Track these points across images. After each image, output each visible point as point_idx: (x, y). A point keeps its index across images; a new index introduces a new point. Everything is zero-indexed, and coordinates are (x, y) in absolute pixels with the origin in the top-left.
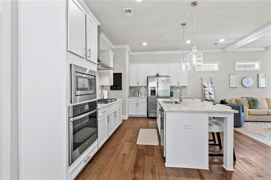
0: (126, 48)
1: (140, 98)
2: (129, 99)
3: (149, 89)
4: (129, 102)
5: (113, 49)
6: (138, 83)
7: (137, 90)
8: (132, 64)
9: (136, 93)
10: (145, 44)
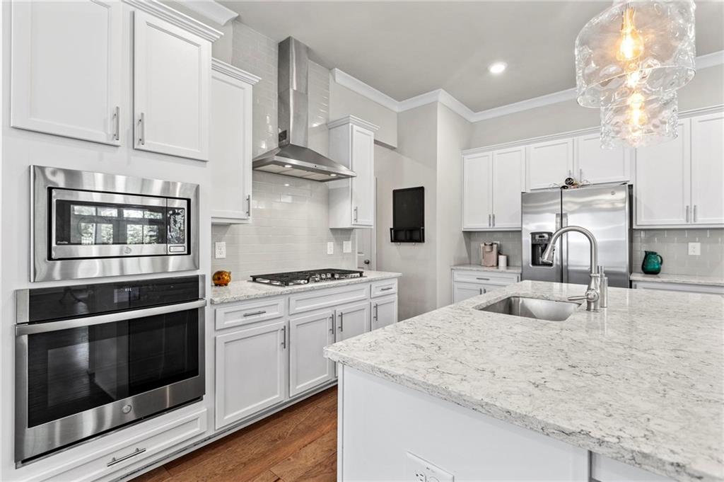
0: (436, 102)
1: (502, 272)
2: (456, 274)
3: (524, 239)
4: (456, 285)
5: (398, 114)
6: (492, 218)
7: (492, 245)
8: (470, 154)
9: (487, 255)
10: (498, 69)
